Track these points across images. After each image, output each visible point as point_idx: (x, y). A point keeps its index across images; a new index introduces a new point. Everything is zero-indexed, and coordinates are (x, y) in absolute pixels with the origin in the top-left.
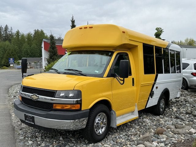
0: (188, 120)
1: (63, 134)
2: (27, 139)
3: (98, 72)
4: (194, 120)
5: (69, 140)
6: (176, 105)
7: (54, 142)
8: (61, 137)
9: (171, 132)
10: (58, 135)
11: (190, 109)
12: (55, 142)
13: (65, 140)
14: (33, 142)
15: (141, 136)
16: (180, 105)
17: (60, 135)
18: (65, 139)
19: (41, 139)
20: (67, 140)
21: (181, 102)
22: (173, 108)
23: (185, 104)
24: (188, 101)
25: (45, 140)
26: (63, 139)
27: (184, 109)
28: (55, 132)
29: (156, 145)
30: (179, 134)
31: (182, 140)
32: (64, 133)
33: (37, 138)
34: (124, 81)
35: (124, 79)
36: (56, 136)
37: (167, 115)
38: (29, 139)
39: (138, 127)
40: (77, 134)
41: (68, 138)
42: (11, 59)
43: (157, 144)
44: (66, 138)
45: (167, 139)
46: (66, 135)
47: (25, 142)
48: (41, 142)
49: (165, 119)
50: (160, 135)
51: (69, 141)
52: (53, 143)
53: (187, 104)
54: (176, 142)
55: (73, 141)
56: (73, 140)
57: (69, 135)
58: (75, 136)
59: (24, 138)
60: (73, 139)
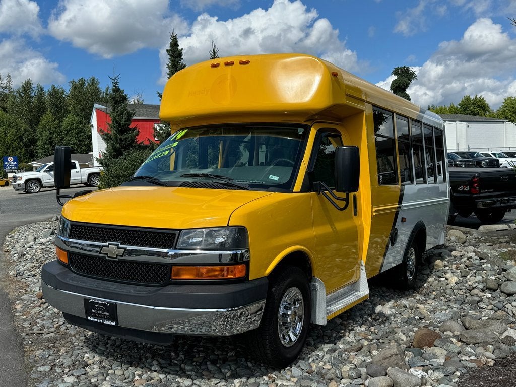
0: (490, 307)
1: (159, 354)
2: (58, 370)
3: (276, 178)
4: (507, 306)
5: (178, 369)
6: (457, 268)
7: (137, 378)
8: (155, 363)
9: (454, 340)
10: (147, 359)
11: (493, 278)
12: (140, 376)
13: (168, 371)
14: (78, 377)
15: (375, 352)
16: (467, 266)
17: (153, 358)
18: (166, 368)
19: (98, 370)
20: (173, 371)
21: (468, 259)
22: (448, 275)
23: (480, 265)
24: (487, 258)
25: (110, 372)
26: (162, 368)
27: (479, 278)
28: (138, 349)
29: (420, 377)
30: (478, 343)
31: (489, 360)
32: (161, 352)
33: (87, 369)
34: (347, 200)
35: (347, 196)
36: (140, 359)
37: (434, 293)
38: (66, 370)
39: (363, 329)
40: (199, 352)
41: (176, 365)
42: (11, 159)
43: (424, 374)
44: (170, 365)
45: (448, 358)
46: (170, 355)
47: (53, 380)
48: (100, 378)
49: (430, 305)
50: (426, 348)
51: (178, 372)
52: (133, 379)
53: (484, 263)
54: (474, 365)
55: (189, 373)
56: (189, 371)
57: (178, 355)
58: (195, 359)
59: (52, 369)
60: (188, 368)
